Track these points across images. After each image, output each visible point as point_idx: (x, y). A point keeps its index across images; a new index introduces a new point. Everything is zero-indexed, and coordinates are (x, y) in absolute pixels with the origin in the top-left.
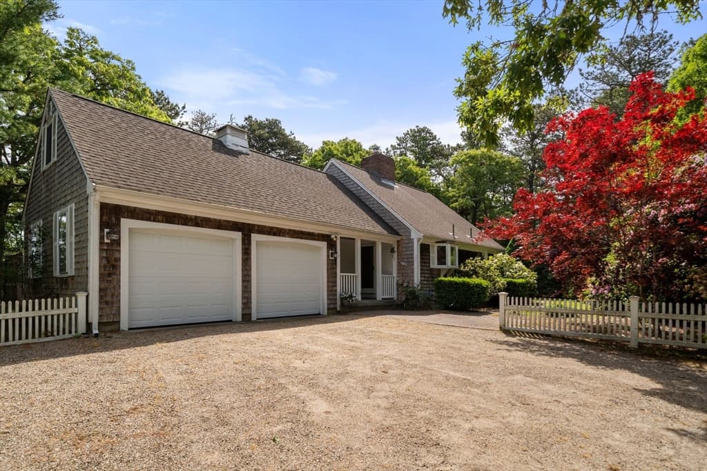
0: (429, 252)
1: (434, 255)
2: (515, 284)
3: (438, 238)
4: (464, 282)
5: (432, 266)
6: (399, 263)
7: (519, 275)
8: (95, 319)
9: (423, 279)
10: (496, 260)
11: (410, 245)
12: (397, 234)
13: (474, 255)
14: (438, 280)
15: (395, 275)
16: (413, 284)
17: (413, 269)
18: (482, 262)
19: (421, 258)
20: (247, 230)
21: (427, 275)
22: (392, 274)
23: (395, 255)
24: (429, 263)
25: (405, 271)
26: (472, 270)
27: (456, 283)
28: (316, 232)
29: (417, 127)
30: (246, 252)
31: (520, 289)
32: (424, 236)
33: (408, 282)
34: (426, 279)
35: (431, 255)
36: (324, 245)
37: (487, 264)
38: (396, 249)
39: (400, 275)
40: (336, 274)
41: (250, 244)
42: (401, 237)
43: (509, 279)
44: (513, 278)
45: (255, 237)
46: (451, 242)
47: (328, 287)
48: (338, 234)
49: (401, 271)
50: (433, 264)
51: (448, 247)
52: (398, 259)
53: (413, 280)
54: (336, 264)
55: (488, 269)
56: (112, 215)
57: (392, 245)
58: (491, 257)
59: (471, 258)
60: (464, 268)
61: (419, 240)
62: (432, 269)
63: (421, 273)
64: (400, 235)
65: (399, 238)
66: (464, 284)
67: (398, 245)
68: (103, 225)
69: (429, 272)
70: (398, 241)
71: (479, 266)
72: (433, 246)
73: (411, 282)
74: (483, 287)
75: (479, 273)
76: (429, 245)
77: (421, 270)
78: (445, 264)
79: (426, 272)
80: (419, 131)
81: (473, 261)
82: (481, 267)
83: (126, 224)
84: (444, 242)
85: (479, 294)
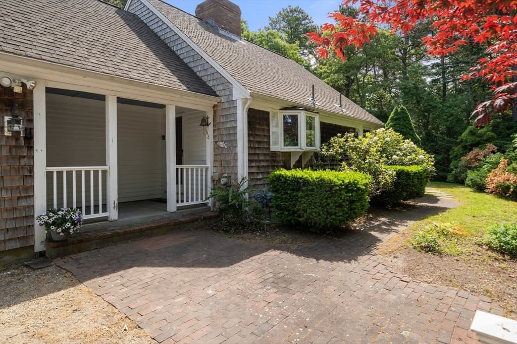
0: (268, 125)
1: (277, 130)
2: (407, 174)
3: (283, 101)
4: (322, 180)
5: (273, 148)
6: (216, 142)
7: (411, 160)
9: (254, 170)
10: (376, 138)
11: (232, 111)
12: (213, 93)
13: (343, 130)
14: (275, 176)
15: (209, 163)
16: (236, 179)
17: (236, 154)
18: (357, 141)
19: (249, 135)
21: (263, 164)
22: (204, 162)
23: (210, 129)
24: (268, 143)
25: (224, 158)
26: (341, 154)
27: (306, 182)
29: (290, 6)
31: (416, 180)
32: (251, 95)
33: (229, 177)
34: (262, 170)
35: (272, 129)
37: (365, 143)
38: (211, 120)
39: (217, 164)
40: (32, 169)
42: (218, 99)
43: (399, 168)
44: (403, 164)
46: (306, 109)
48: (38, 79)
49: (219, 157)
50: (276, 144)
51: (302, 117)
52: (214, 136)
53: (237, 174)
54: (29, 147)
55: (367, 152)
57: (205, 112)
58: (368, 134)
59: (339, 135)
60: (328, 150)
61: (245, 101)
62: (275, 154)
63: (250, 161)
64: (218, 96)
65: (214, 100)
66: (321, 183)
67: (215, 112)
69: (268, 158)
70: (215, 106)
71: (351, 148)
72: (276, 115)
73: (233, 177)
74: (359, 189)
75: (352, 158)
76: (268, 113)
77: (249, 154)
78: (297, 145)
79: (261, 158)
80: (292, 11)
81: (343, 139)
82: (355, 149)
84: (294, 108)
85: (352, 202)
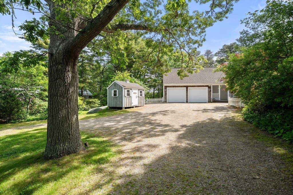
8: (164, 100)
20: (187, 87)
28: (205, 85)
30: (187, 90)
36: (207, 88)
40: (211, 94)
41: (188, 89)
45: (189, 88)
47: (208, 97)
48: (211, 85)
54: (211, 91)
56: (166, 87)
68: (165, 89)
83: (168, 88)
